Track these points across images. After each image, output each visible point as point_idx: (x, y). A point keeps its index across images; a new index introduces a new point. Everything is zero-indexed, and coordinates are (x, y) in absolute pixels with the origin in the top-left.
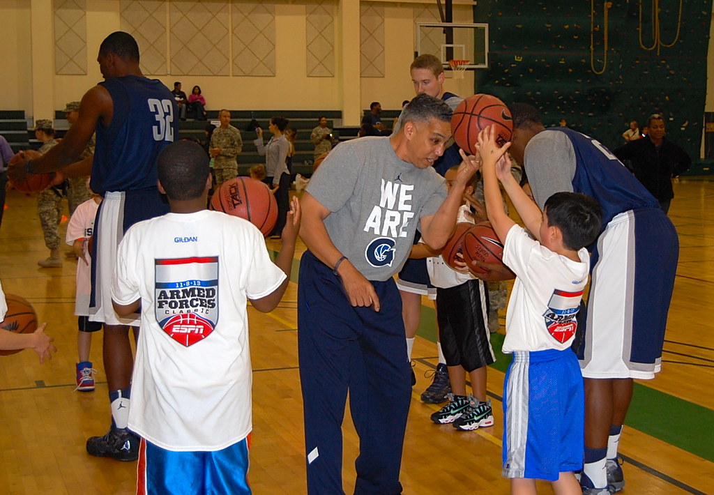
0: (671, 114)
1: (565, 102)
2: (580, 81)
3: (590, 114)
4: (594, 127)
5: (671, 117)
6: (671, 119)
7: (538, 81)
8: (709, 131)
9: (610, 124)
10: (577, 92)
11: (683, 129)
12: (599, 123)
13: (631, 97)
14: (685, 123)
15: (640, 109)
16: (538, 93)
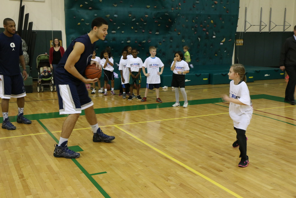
0: (214, 33)
1: (137, 23)
2: (148, 6)
3: (157, 33)
4: (160, 43)
5: (214, 35)
6: (214, 37)
7: (115, 5)
8: (238, 45)
9: (171, 41)
10: (146, 16)
11: (221, 44)
12: (164, 40)
13: (187, 21)
14: (223, 39)
15: (193, 29)
16: (115, 16)
